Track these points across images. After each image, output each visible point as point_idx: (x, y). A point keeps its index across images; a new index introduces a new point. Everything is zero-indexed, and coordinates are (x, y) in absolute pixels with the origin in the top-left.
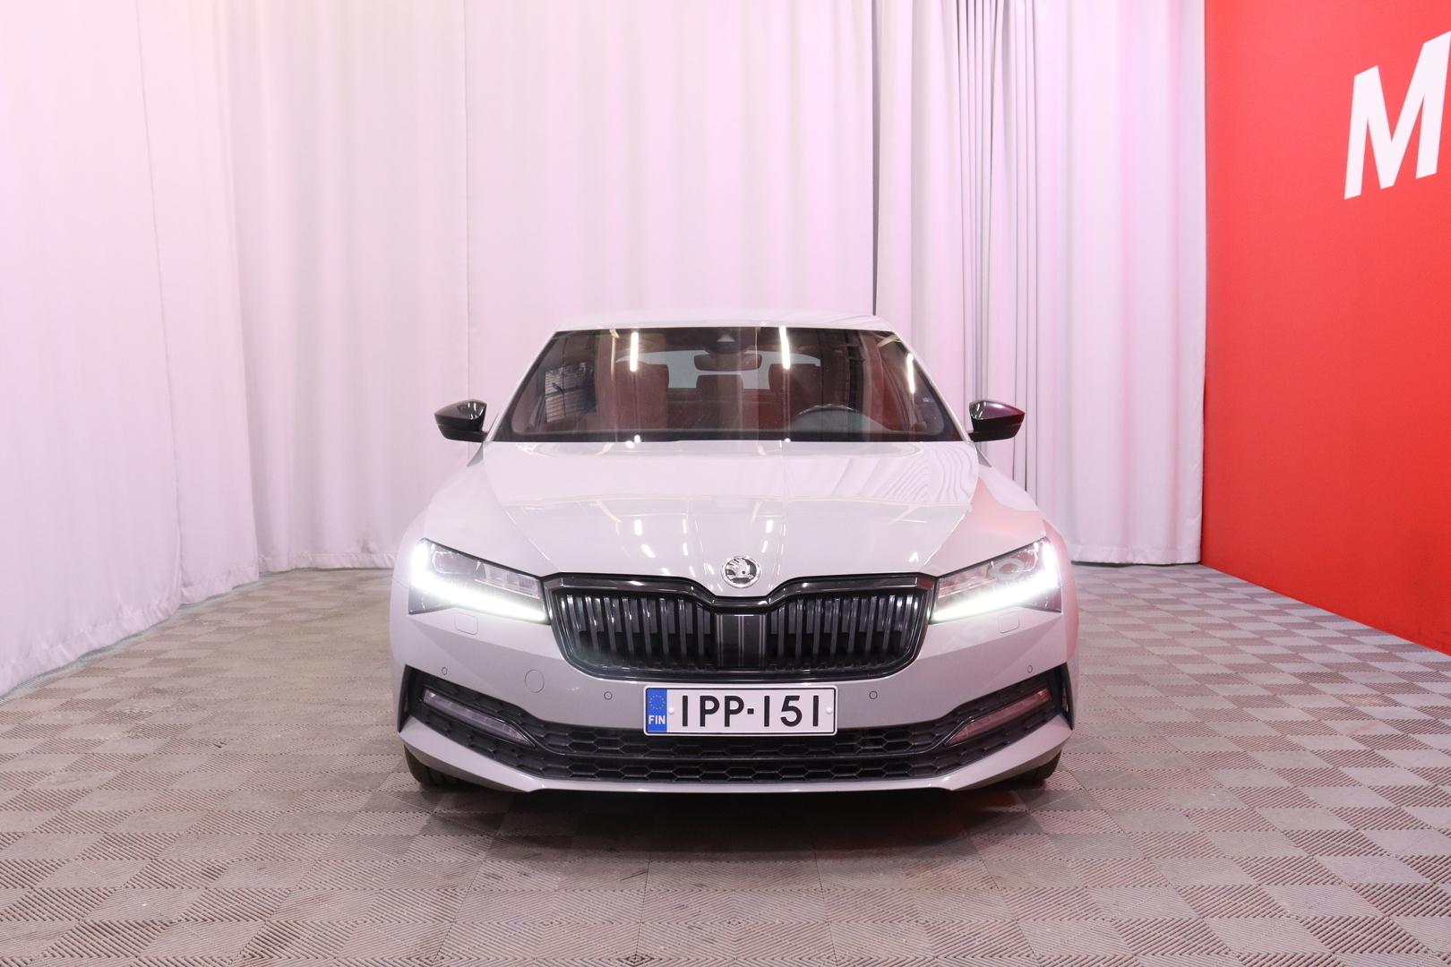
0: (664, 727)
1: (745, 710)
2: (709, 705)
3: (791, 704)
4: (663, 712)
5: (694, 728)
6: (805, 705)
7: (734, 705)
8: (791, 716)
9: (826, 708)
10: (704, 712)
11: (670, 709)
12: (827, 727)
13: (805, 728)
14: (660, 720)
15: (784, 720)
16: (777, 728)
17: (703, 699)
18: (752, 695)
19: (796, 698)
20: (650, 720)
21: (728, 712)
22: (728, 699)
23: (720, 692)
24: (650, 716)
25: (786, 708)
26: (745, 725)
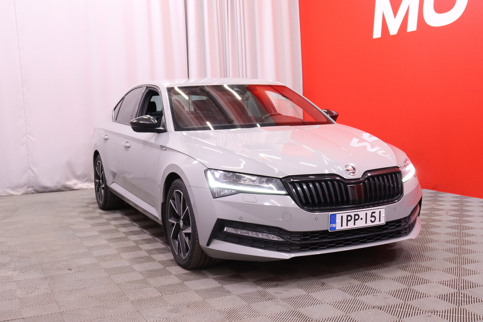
0: (335, 228)
1: (360, 219)
2: (349, 218)
3: (373, 215)
4: (335, 223)
5: (345, 227)
6: (377, 215)
7: (357, 217)
8: (373, 219)
9: (383, 215)
10: (348, 221)
11: (337, 221)
12: (383, 222)
13: (377, 223)
14: (334, 225)
15: (371, 221)
16: (369, 224)
17: (348, 216)
18: (362, 213)
19: (374, 212)
20: (331, 226)
21: (355, 220)
22: (355, 215)
23: (352, 213)
24: (331, 225)
25: (372, 216)
26: (360, 224)
